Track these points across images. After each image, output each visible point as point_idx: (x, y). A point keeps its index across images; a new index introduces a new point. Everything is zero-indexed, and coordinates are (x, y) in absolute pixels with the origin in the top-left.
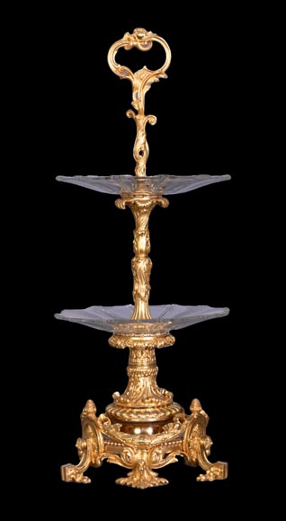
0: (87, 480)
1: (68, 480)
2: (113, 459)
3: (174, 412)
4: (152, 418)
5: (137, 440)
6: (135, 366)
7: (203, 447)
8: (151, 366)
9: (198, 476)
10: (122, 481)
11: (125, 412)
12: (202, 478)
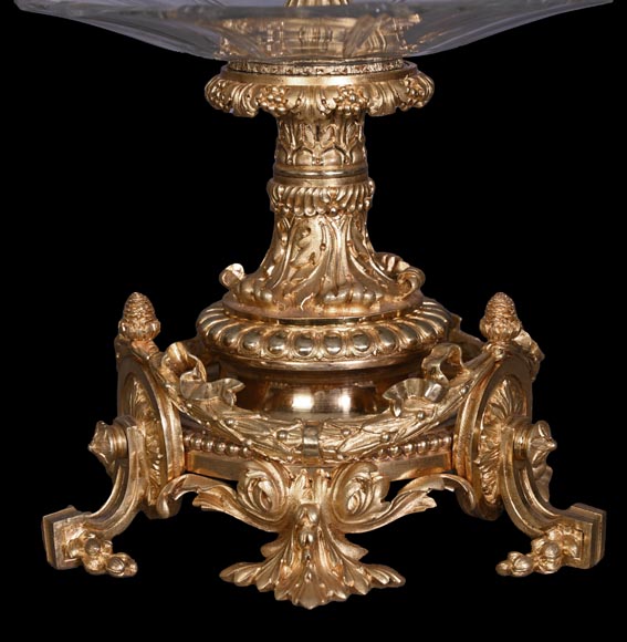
0: (124, 567)
1: (63, 563)
2: (215, 498)
3: (425, 334)
4: (353, 358)
5: (293, 439)
6: (296, 177)
7: (521, 456)
8: (349, 176)
9: (505, 558)
10: (242, 575)
11: (256, 334)
12: (517, 565)
